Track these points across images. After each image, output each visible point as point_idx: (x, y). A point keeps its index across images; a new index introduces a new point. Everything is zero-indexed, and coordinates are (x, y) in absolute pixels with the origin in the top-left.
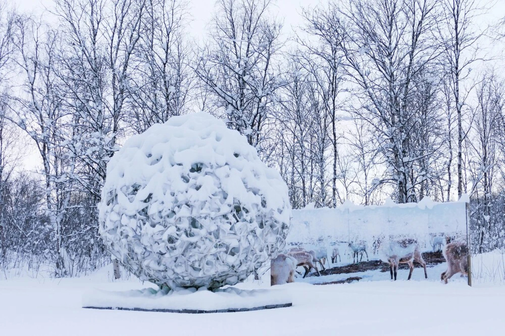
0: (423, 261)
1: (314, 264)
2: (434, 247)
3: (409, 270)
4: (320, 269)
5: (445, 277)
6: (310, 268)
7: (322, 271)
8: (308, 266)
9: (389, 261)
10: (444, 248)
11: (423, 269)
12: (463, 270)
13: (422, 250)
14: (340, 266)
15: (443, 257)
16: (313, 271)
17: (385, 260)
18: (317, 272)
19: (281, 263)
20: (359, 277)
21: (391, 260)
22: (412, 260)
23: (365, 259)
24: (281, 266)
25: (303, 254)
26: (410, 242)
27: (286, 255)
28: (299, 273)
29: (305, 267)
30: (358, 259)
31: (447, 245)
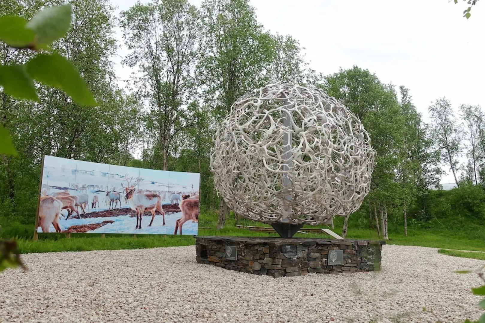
0: (162, 210)
1: (75, 208)
2: (172, 201)
3: (152, 217)
4: (80, 212)
5: (180, 222)
6: (72, 211)
7: (82, 214)
8: (70, 210)
9: (137, 209)
10: (180, 202)
11: (162, 216)
12: (195, 218)
13: (163, 203)
14: (97, 211)
15: (179, 208)
16: (74, 214)
17: (133, 208)
18: (78, 215)
19: (50, 205)
20: (113, 220)
21: (138, 209)
22: (154, 209)
23: (118, 207)
24: (49, 208)
25: (68, 199)
26: (155, 196)
27: (54, 198)
28: (63, 215)
29: (68, 210)
30: (113, 206)
31: (183, 201)
